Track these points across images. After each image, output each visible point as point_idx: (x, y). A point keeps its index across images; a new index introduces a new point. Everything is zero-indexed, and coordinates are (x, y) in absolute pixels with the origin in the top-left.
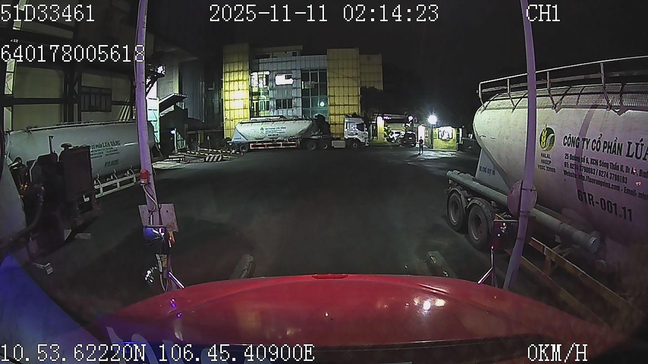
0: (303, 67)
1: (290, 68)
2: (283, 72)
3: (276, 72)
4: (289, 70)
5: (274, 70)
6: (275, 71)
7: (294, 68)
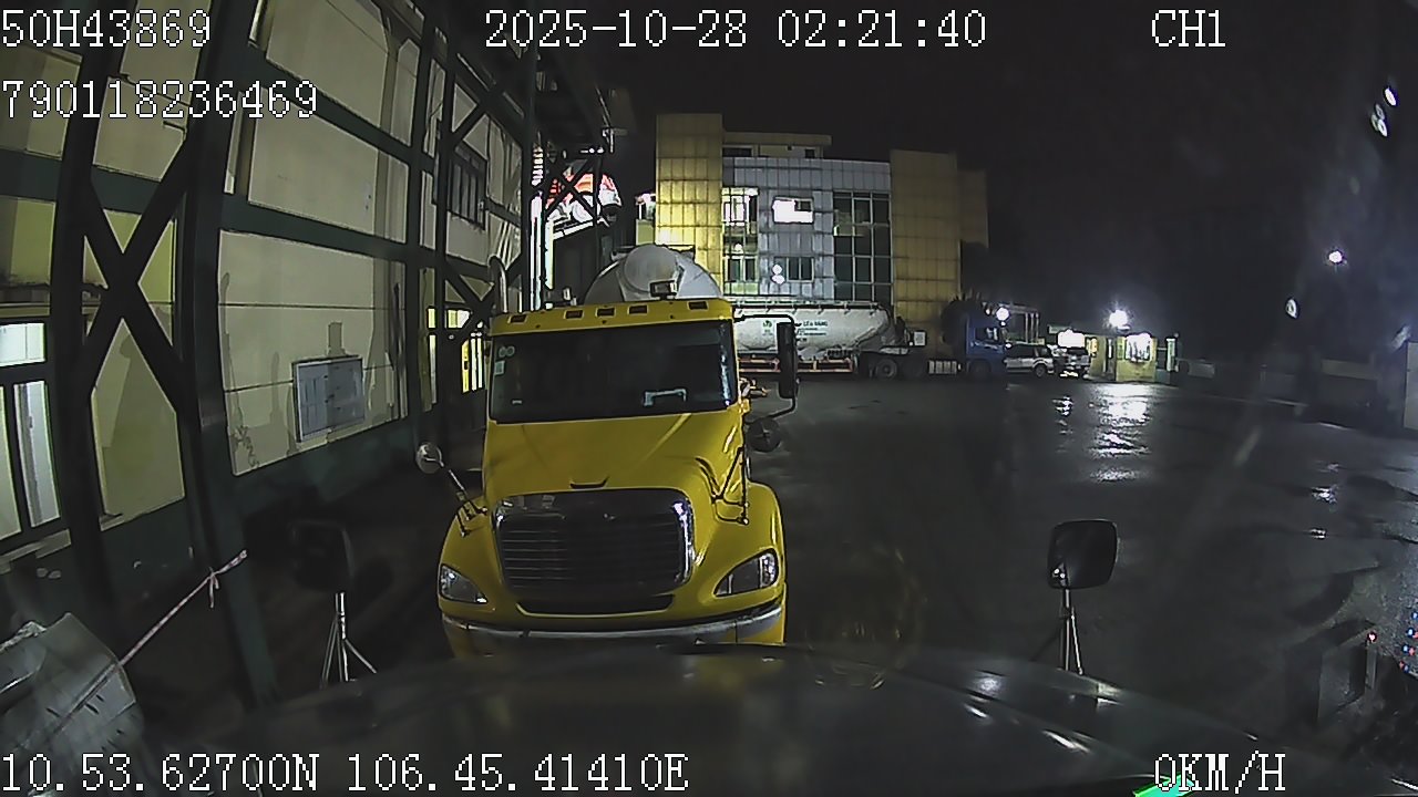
0: (838, 185)
1: (808, 186)
2: (792, 192)
3: (776, 192)
4: (806, 189)
5: (770, 185)
6: (774, 189)
7: (818, 185)
